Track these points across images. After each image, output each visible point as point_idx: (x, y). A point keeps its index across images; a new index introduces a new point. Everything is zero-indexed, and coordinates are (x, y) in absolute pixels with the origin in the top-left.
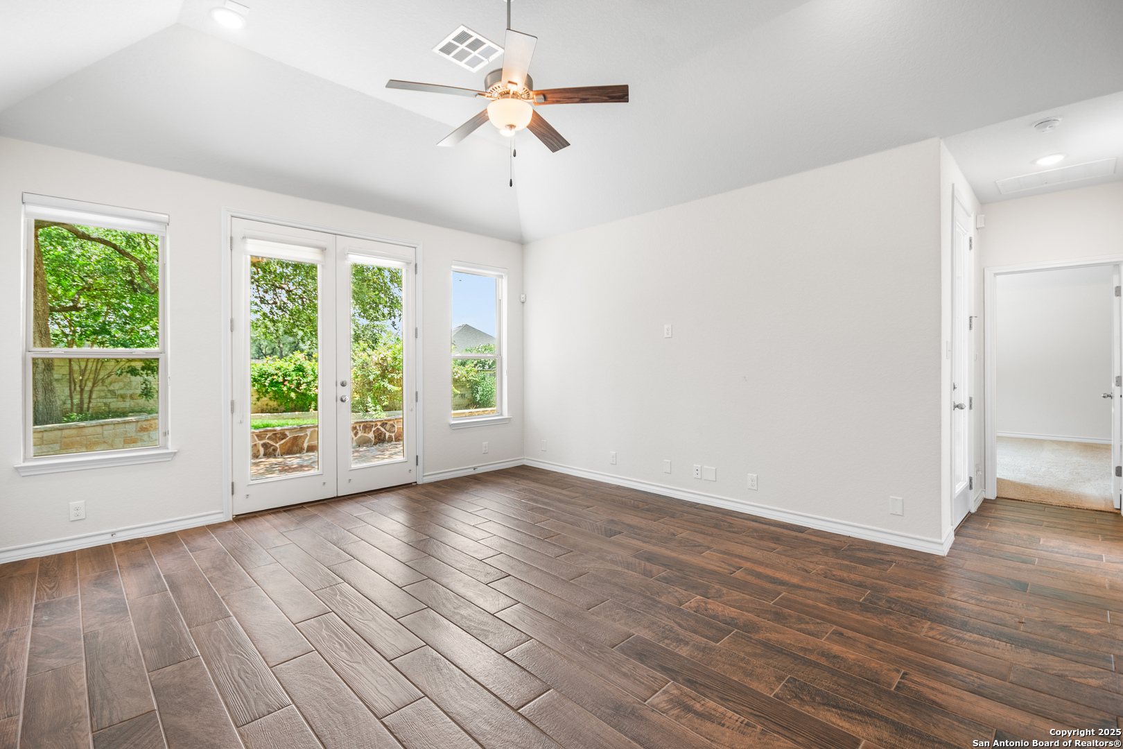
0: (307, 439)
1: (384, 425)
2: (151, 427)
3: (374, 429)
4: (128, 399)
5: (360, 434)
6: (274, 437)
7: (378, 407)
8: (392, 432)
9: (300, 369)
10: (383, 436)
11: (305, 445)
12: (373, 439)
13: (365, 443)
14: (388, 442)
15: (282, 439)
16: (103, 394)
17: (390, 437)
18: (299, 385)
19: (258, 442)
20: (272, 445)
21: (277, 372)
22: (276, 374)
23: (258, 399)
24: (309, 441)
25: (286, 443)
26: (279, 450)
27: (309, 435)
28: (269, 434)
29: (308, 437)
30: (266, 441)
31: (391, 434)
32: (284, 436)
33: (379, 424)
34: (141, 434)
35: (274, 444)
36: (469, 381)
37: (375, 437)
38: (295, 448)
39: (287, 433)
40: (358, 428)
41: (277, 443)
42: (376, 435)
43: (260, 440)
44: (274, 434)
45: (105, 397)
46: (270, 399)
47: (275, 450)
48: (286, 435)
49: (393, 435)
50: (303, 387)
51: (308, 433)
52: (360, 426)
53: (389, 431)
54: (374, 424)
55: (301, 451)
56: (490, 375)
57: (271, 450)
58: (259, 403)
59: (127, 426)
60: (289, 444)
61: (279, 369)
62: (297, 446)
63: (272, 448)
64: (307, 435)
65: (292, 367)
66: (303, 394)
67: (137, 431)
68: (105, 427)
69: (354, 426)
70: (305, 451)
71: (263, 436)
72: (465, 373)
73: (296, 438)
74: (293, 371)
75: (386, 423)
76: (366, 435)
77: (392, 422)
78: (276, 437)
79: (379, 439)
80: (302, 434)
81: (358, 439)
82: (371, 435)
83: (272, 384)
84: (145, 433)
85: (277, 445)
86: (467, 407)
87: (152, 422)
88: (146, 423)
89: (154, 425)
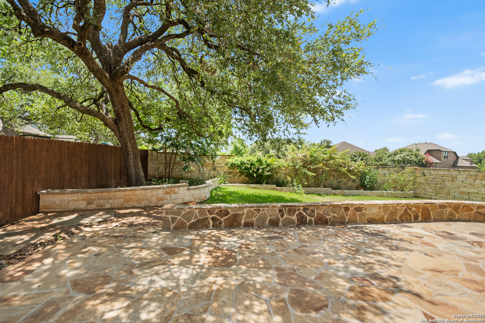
0: (244, 217)
1: (305, 209)
2: (171, 192)
3: (297, 213)
5: (285, 216)
6: (220, 213)
7: (300, 185)
8: (313, 217)
9: (260, 161)
10: (304, 219)
11: (243, 222)
12: (296, 221)
13: (289, 224)
14: (309, 225)
15: (226, 215)
16: (180, 170)
17: (310, 221)
18: (258, 169)
19: (209, 216)
20: (219, 219)
21: (248, 162)
22: (248, 163)
23: (240, 176)
24: (245, 219)
25: (228, 219)
26: (223, 223)
27: (245, 213)
28: (217, 211)
29: (245, 215)
30: (214, 215)
31: (311, 218)
32: (227, 213)
33: (301, 208)
34: (166, 195)
35: (220, 219)
36: (360, 171)
37: (298, 219)
38: (235, 223)
39: (230, 210)
40: (284, 210)
41: (222, 218)
42: (299, 217)
43: (210, 214)
44: (220, 211)
45: (181, 171)
46: (245, 176)
47: (220, 223)
48: (228, 212)
49: (313, 219)
50: (260, 171)
51: (245, 212)
52: (285, 209)
53: (310, 216)
54: (297, 208)
55: (238, 226)
56: (374, 168)
57: (218, 223)
58: (240, 178)
59: (159, 190)
60: (231, 220)
61: (249, 161)
62: (237, 221)
63: (218, 221)
64: (244, 213)
65: (255, 160)
66: (260, 175)
67: (164, 194)
68: (147, 191)
69: (281, 208)
70: (242, 227)
71: (212, 211)
72: (357, 166)
73: (235, 216)
74: (256, 162)
75: (308, 209)
76: (290, 217)
77: (312, 208)
78: (222, 213)
79: (301, 222)
80: (240, 213)
81: (284, 220)
82: (294, 217)
83: (246, 168)
84: (168, 195)
85: (222, 220)
86: (357, 188)
87: (172, 189)
88: (169, 189)
89: (173, 191)
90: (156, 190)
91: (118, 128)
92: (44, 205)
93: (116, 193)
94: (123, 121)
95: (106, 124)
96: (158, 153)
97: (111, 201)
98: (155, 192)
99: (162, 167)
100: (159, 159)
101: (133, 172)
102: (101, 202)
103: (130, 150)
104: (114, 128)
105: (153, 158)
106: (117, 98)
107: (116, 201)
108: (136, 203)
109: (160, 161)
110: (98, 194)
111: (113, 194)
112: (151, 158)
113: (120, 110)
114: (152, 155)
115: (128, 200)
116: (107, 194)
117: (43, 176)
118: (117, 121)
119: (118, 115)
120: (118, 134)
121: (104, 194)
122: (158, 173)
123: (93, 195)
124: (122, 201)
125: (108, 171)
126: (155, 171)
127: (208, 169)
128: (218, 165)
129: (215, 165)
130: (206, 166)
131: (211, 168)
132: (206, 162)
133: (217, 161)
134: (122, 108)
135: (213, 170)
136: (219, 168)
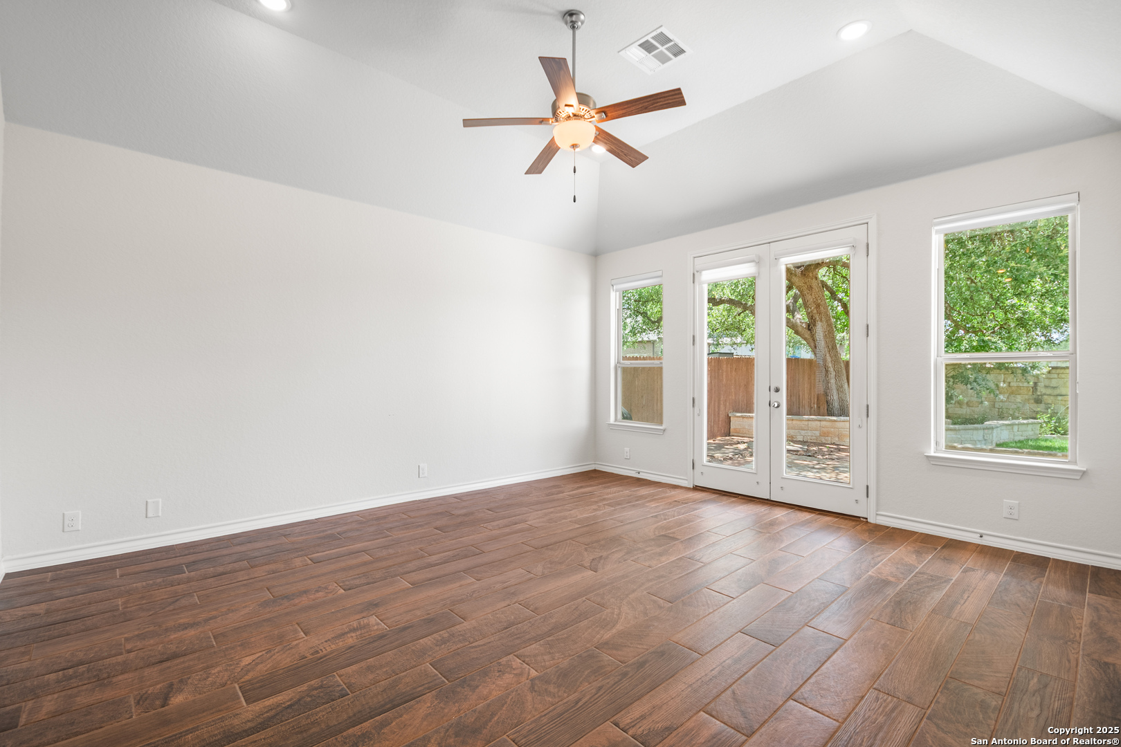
4: (965, 407)
91: (812, 336)
92: (735, 429)
93: (810, 423)
94: (819, 326)
95: (797, 333)
97: (803, 432)
101: (836, 397)
103: (830, 365)
104: (806, 336)
106: (810, 297)
107: (810, 433)
108: (837, 439)
111: (806, 423)
113: (815, 311)
115: (825, 433)
116: (798, 422)
117: (733, 398)
118: (810, 327)
119: (812, 319)
120: (812, 344)
121: (794, 422)
124: (817, 433)
125: (799, 396)
127: (1019, 399)
128: (1049, 391)
129: (1041, 389)
130: (1012, 393)
131: (1027, 397)
132: (1012, 384)
133: (1047, 382)
134: (816, 308)
135: (1033, 401)
136: (1052, 398)
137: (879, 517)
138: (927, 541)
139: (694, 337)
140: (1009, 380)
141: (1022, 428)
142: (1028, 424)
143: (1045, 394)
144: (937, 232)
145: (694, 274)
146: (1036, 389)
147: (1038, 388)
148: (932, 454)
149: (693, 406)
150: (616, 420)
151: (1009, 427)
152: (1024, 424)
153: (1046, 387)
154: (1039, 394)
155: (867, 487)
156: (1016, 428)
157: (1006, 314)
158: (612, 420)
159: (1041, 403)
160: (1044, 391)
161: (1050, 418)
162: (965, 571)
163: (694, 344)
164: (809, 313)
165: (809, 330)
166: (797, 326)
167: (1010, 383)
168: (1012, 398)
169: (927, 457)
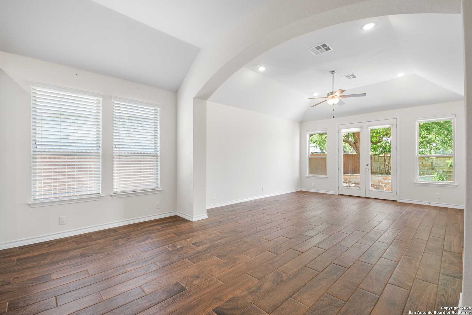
87: (387, 177)
88: (385, 177)
89: (388, 178)
90: (378, 177)
91: (356, 146)
93: (357, 176)
94: (359, 143)
95: (350, 145)
96: (379, 156)
97: (354, 180)
98: (377, 178)
99: (382, 167)
100: (380, 161)
102: (350, 180)
104: (354, 146)
105: (375, 160)
107: (357, 180)
109: (381, 162)
110: (349, 176)
111: (356, 177)
112: (374, 160)
113: (357, 138)
114: (375, 158)
120: (356, 149)
121: (351, 176)
122: (380, 171)
123: (347, 176)
126: (377, 169)
127: (426, 168)
128: (437, 165)
129: (434, 165)
130: (424, 166)
131: (429, 167)
132: (423, 163)
133: (436, 162)
134: (358, 136)
135: (431, 169)
136: (438, 168)
137: (400, 200)
138: (416, 205)
139: (338, 149)
140: (422, 162)
141: (429, 178)
142: (430, 177)
143: (435, 167)
144: (417, 122)
145: (338, 130)
146: (432, 165)
147: (433, 164)
148: (416, 182)
149: (338, 170)
150: (308, 175)
151: (424, 178)
152: (429, 177)
153: (436, 164)
154: (433, 166)
155: (397, 192)
156: (426, 178)
157: (423, 139)
158: (307, 175)
159: (434, 170)
160: (435, 165)
161: (438, 174)
162: (428, 210)
163: (338, 151)
164: (355, 138)
165: (355, 144)
166: (351, 143)
167: (423, 162)
168: (424, 168)
169: (415, 183)
